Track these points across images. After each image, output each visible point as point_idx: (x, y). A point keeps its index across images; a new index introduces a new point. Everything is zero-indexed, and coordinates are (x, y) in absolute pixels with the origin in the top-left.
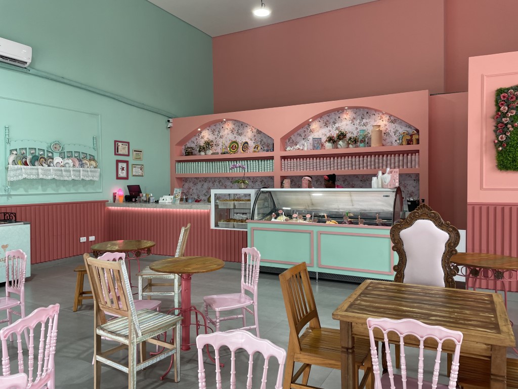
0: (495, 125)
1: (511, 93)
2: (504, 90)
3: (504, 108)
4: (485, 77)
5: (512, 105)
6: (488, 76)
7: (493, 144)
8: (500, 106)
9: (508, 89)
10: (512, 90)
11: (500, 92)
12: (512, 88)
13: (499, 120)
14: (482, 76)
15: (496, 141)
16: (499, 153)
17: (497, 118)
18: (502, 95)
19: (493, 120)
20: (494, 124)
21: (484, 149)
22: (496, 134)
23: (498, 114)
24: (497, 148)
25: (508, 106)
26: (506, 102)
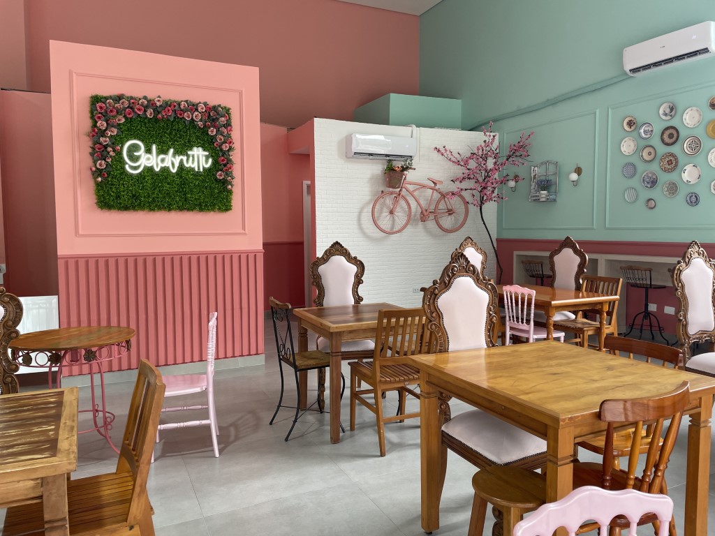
0: (92, 146)
1: (109, 103)
2: (101, 98)
3: (102, 124)
4: (74, 75)
5: (111, 121)
6: (78, 74)
7: (90, 172)
8: (97, 120)
9: (106, 98)
10: (111, 101)
11: (95, 100)
12: (111, 97)
13: (96, 139)
14: (70, 73)
15: (94, 169)
16: (98, 184)
17: (93, 136)
18: (98, 105)
19: (87, 139)
20: (90, 144)
21: (78, 178)
22: (93, 159)
23: (94, 131)
24: (95, 179)
25: (107, 121)
26: (104, 116)
